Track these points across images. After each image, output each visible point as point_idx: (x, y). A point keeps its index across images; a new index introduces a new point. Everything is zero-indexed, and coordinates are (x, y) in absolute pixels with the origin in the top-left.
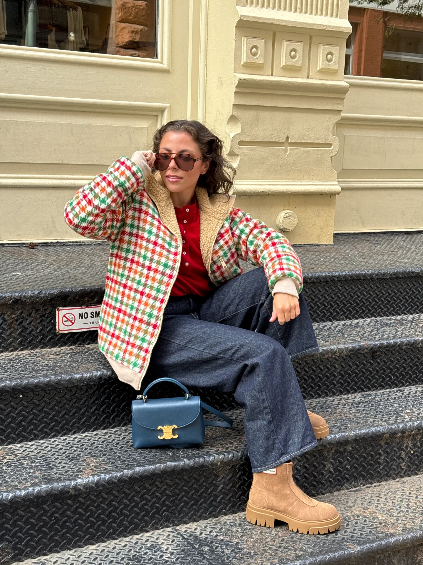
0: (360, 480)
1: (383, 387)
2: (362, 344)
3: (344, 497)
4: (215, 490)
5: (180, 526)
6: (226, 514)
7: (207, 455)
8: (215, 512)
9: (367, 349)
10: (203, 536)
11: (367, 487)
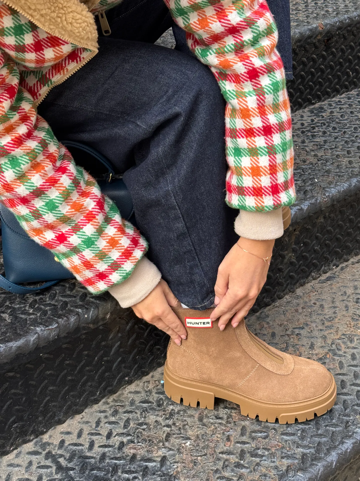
0: (332, 261)
1: (338, 92)
2: (314, 26)
3: (313, 297)
4: (106, 354)
5: (50, 432)
6: (130, 382)
7: (81, 307)
8: (112, 385)
9: (321, 33)
10: (97, 451)
11: (342, 269)
